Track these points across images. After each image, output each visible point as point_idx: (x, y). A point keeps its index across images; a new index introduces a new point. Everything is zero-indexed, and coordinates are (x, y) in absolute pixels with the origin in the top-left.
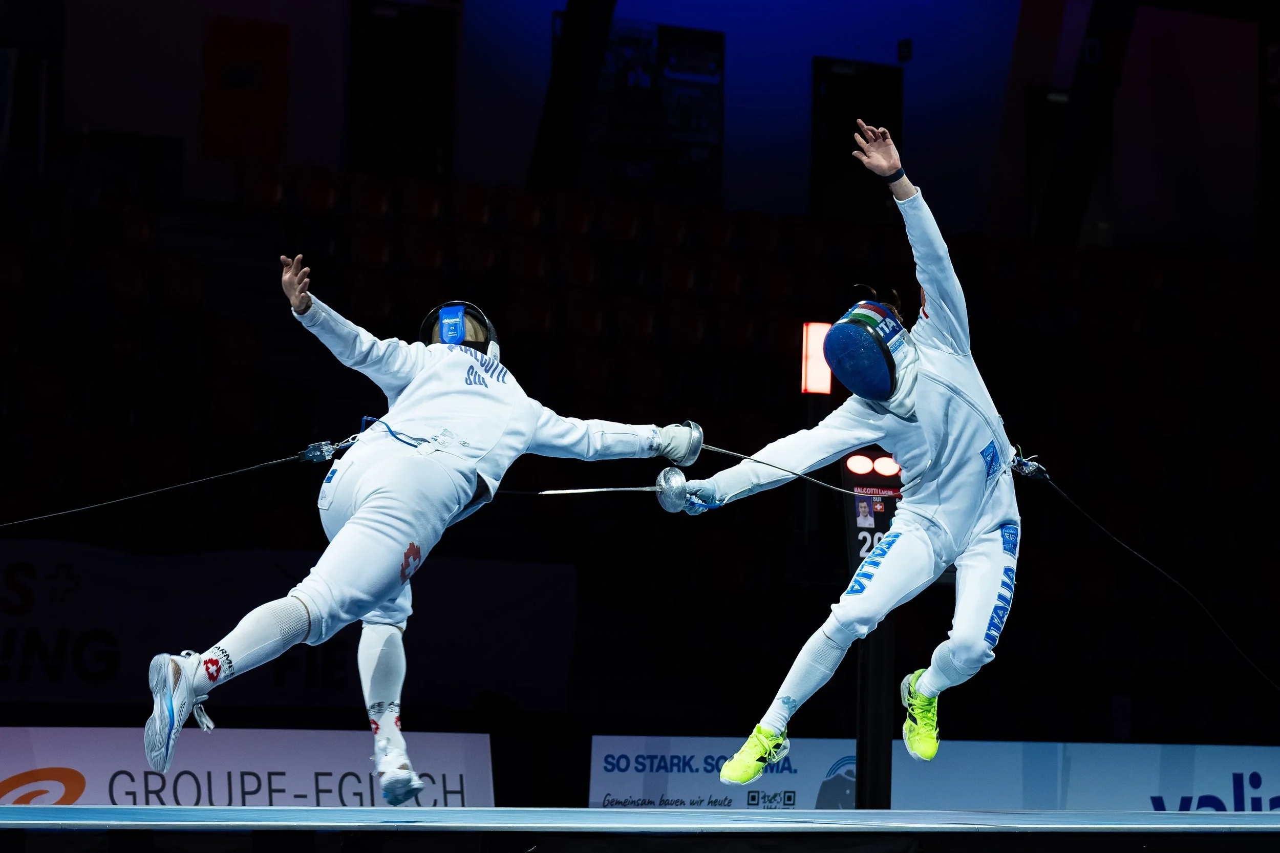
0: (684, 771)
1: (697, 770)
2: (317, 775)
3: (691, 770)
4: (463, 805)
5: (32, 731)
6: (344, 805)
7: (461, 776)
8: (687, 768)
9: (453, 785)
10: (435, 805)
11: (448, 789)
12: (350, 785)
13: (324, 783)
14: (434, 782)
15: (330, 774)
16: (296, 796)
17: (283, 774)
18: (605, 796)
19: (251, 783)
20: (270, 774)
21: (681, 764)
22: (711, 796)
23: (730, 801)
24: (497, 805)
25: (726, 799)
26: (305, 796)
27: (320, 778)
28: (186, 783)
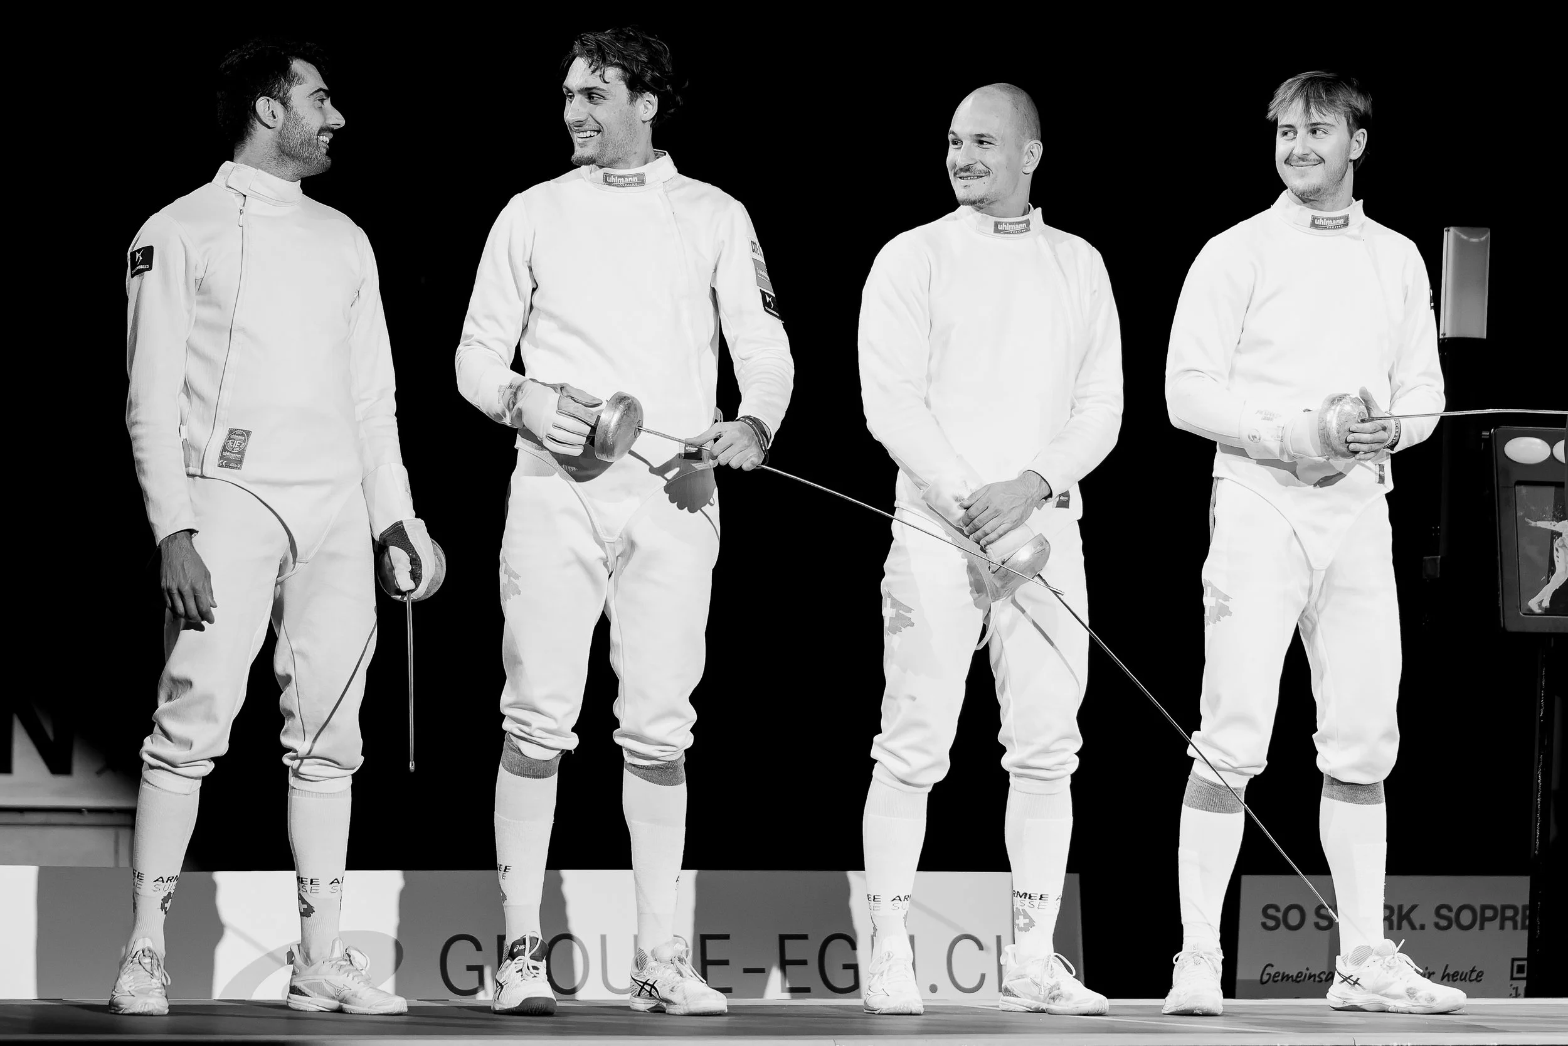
0: (1399, 927)
1: (1422, 927)
2: (783, 938)
3: (1413, 927)
8: (1405, 923)
13: (794, 950)
14: (981, 947)
15: (804, 937)
16: (746, 971)
17: (727, 937)
18: (1263, 967)
20: (705, 938)
21: (1395, 918)
22: (1447, 966)
23: (1480, 974)
25: (1473, 971)
26: (762, 971)
27: (787, 942)
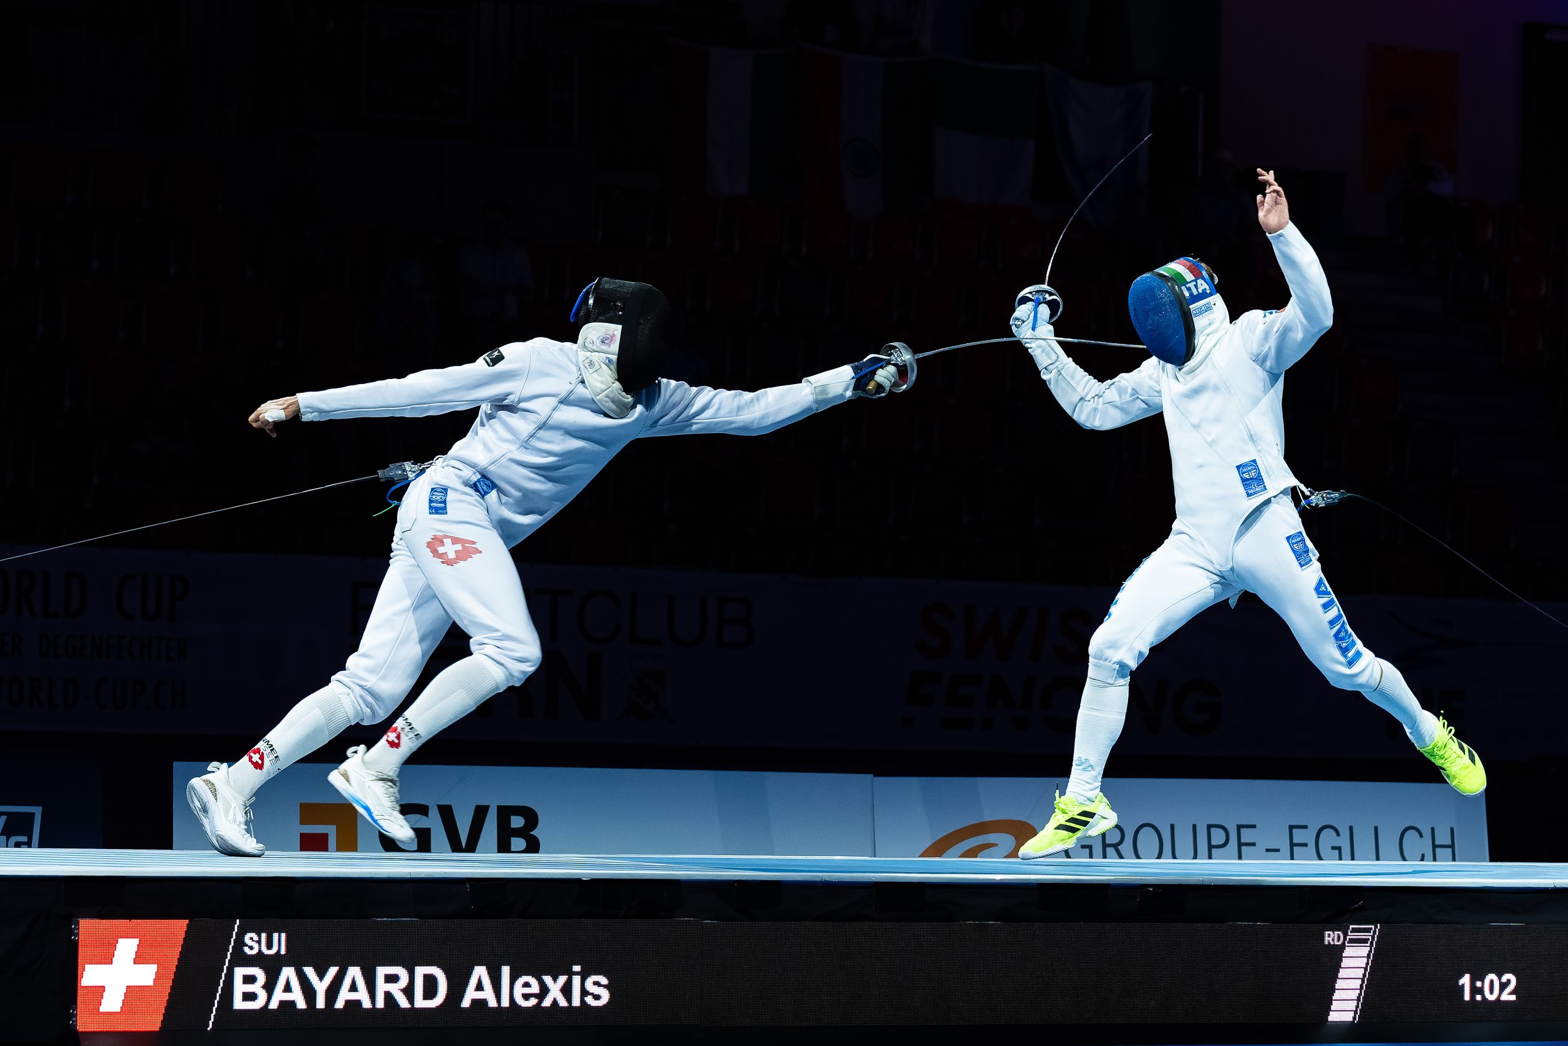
2: (1291, 828)
4: (1454, 860)
5: (978, 779)
6: (1320, 858)
7: (1452, 830)
9: (1443, 838)
10: (1422, 859)
11: (1437, 843)
12: (1328, 839)
13: (1299, 836)
14: (1421, 836)
15: (1305, 827)
16: (1268, 850)
17: (1254, 826)
19: (1218, 837)
20: (1239, 827)
24: (1492, 860)
26: (1278, 850)
27: (1294, 831)
28: (1147, 836)
